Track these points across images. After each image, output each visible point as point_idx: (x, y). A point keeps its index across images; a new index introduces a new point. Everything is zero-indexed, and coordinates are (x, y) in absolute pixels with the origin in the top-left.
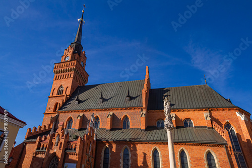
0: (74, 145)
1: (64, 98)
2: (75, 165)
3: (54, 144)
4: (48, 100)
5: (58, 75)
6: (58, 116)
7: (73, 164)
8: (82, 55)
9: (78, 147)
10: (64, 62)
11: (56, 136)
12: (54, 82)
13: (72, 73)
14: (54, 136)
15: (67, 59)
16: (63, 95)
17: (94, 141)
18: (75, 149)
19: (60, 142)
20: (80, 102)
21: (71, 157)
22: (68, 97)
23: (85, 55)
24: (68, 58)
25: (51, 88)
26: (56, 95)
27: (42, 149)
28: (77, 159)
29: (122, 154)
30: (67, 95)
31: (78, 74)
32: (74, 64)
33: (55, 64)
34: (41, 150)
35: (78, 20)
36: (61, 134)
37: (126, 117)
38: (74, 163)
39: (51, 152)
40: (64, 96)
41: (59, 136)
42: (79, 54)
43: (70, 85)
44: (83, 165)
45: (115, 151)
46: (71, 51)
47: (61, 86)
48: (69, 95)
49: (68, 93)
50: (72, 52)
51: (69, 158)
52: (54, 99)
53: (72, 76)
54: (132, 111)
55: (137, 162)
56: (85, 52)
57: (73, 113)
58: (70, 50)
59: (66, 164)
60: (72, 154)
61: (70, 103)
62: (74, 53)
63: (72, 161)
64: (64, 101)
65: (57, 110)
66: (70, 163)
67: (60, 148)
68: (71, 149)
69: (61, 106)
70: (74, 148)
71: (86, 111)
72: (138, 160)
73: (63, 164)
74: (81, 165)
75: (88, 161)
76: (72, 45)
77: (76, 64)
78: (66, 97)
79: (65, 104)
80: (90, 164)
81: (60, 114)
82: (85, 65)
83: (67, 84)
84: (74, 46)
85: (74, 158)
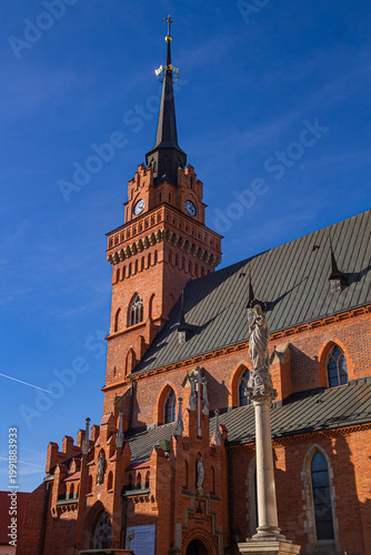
0: (144, 473)
1: (146, 333)
2: (152, 528)
3: (94, 479)
4: (107, 348)
5: (121, 265)
6: (134, 389)
7: (147, 527)
8: (182, 182)
9: (153, 477)
10: (132, 221)
11: (96, 455)
12: (116, 289)
13: (160, 246)
14: (93, 458)
15: (138, 210)
16: (144, 322)
17: (214, 449)
18: (147, 485)
19: (107, 471)
20: (191, 332)
21: (141, 508)
22: (159, 324)
23: (192, 176)
24: (142, 206)
25: (110, 308)
26: (124, 329)
27: (71, 496)
28: (156, 512)
29: (306, 473)
30: (152, 322)
31: (180, 243)
32: (159, 217)
33: (108, 235)
34: (67, 501)
35: (157, 72)
36: (107, 449)
37: (333, 349)
38: (150, 523)
39: (91, 502)
40: (144, 325)
41: (104, 456)
42: (174, 181)
43: (158, 287)
44: (178, 527)
45: (284, 469)
46: (146, 179)
47: (135, 298)
48: (161, 319)
49: (157, 313)
50: (148, 183)
51: (136, 511)
52: (121, 340)
53: (160, 258)
54: (350, 322)
55: (355, 489)
56: (191, 168)
57: (172, 374)
58: (142, 179)
59: (129, 529)
60: (142, 501)
61: (166, 344)
62: (155, 183)
63: (145, 519)
64: (147, 342)
65: (129, 373)
66: (141, 524)
67: (109, 487)
68: (139, 487)
69: (138, 357)
70: (143, 482)
71: (207, 358)
72: (358, 483)
73: (124, 530)
74: (172, 525)
75: (199, 510)
76: (150, 159)
77: (167, 217)
78: (153, 328)
79: (149, 350)
80: (209, 519)
81: (141, 384)
82: (200, 207)
83: (149, 285)
84: (156, 159)
85: (148, 508)
